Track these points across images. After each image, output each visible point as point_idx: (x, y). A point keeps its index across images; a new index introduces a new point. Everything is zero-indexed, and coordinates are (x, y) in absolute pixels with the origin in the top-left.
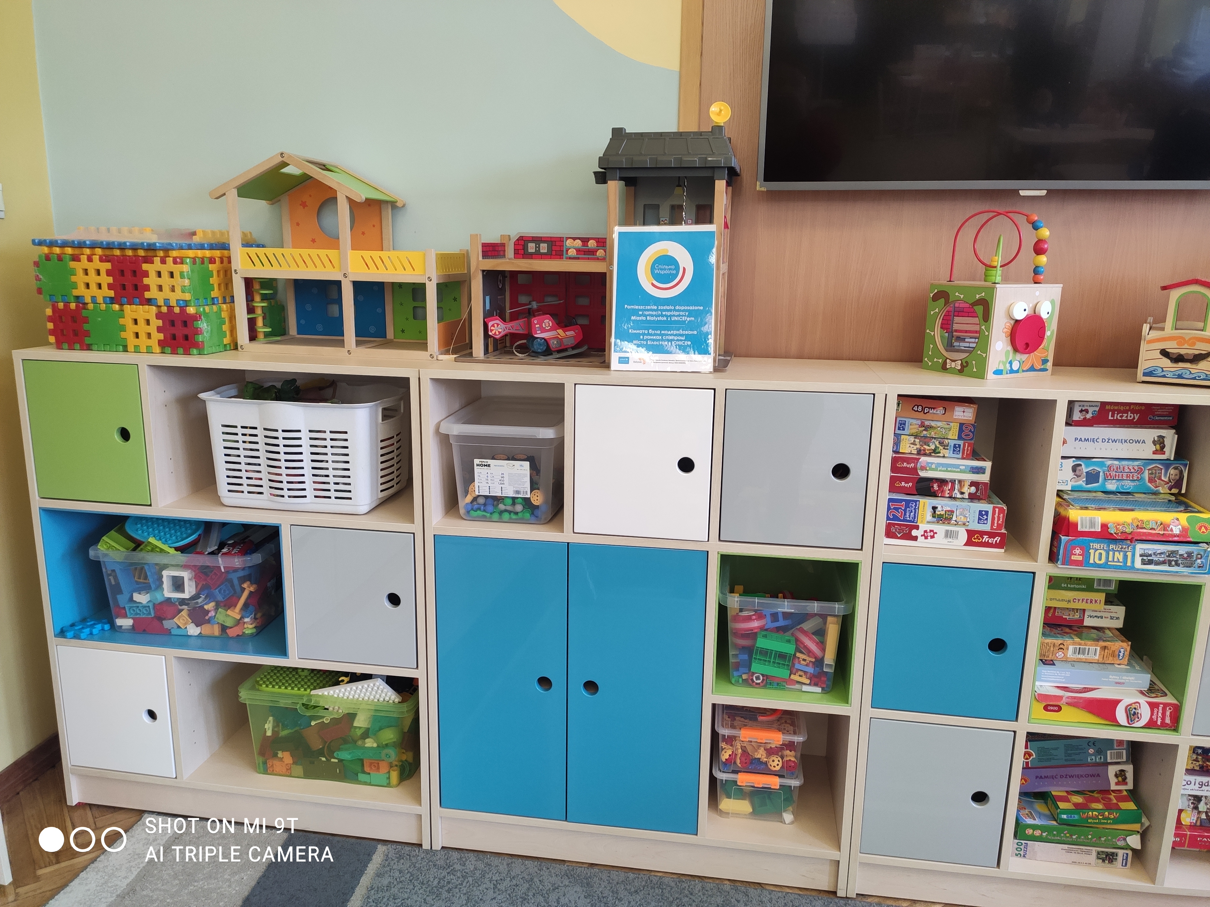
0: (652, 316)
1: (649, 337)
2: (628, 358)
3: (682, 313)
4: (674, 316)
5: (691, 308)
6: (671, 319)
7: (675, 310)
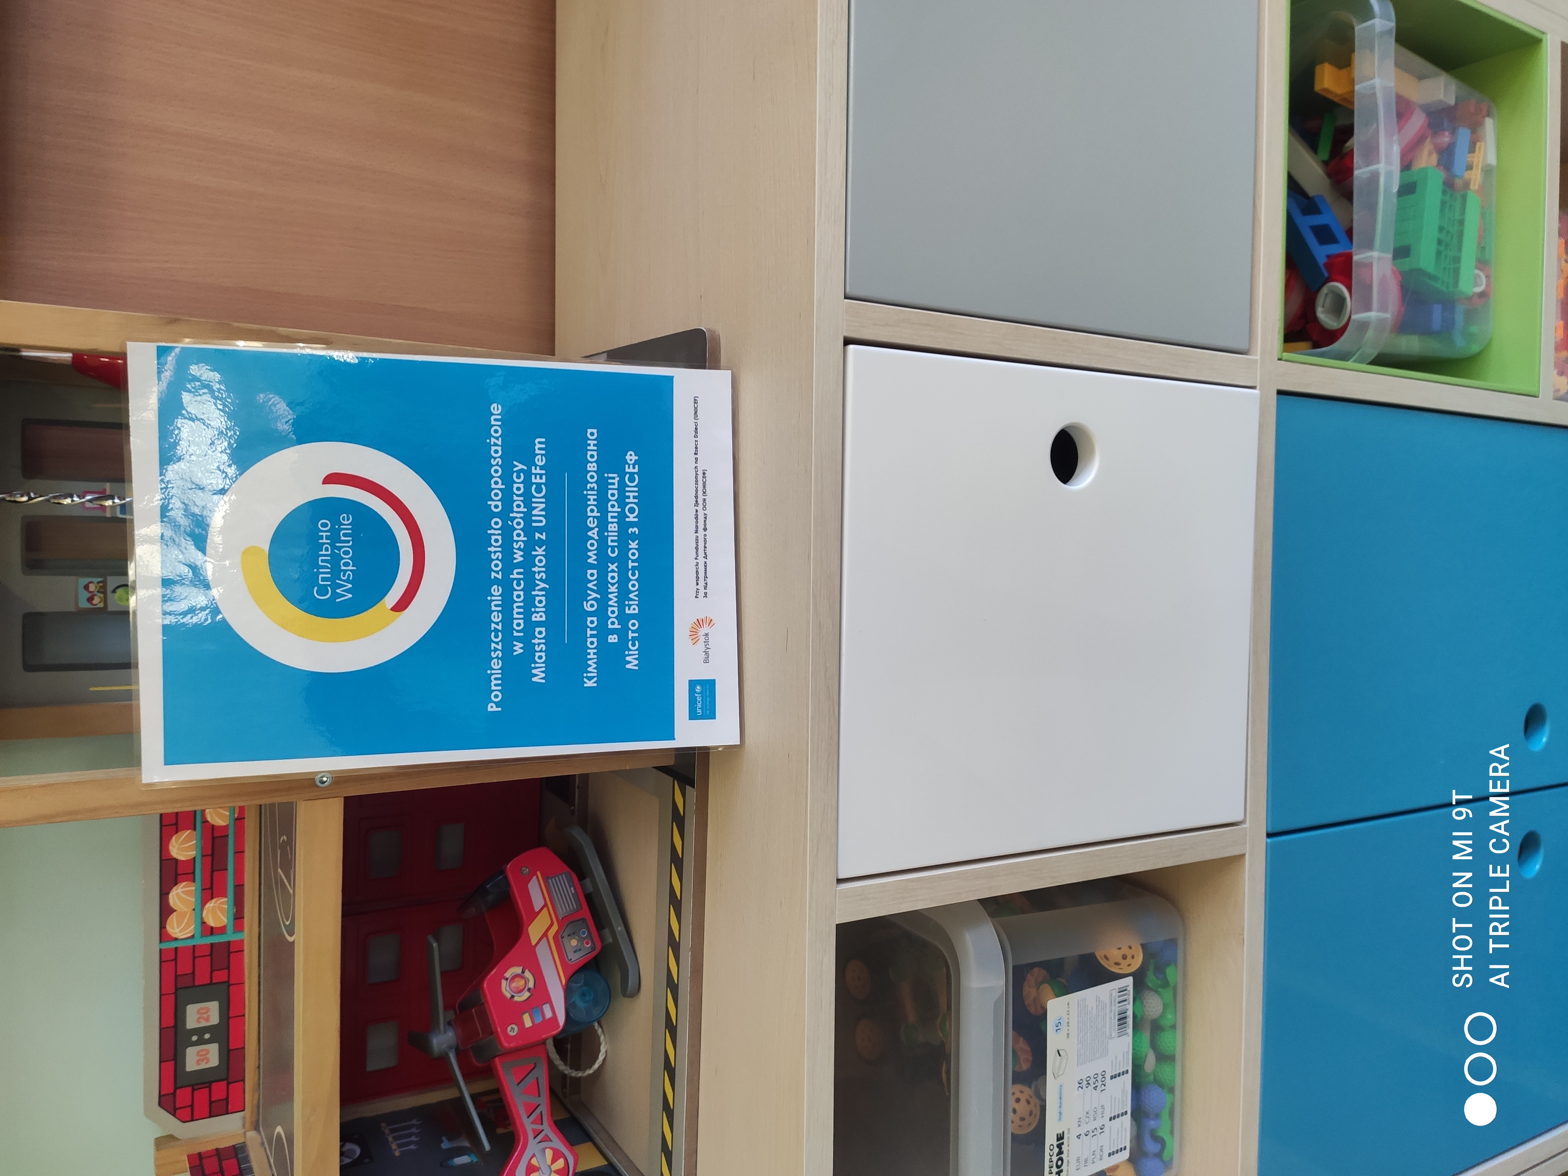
0: (529, 603)
1: (613, 609)
2: (692, 684)
3: (518, 486)
4: (528, 517)
5: (496, 451)
6: (540, 530)
7: (506, 514)
